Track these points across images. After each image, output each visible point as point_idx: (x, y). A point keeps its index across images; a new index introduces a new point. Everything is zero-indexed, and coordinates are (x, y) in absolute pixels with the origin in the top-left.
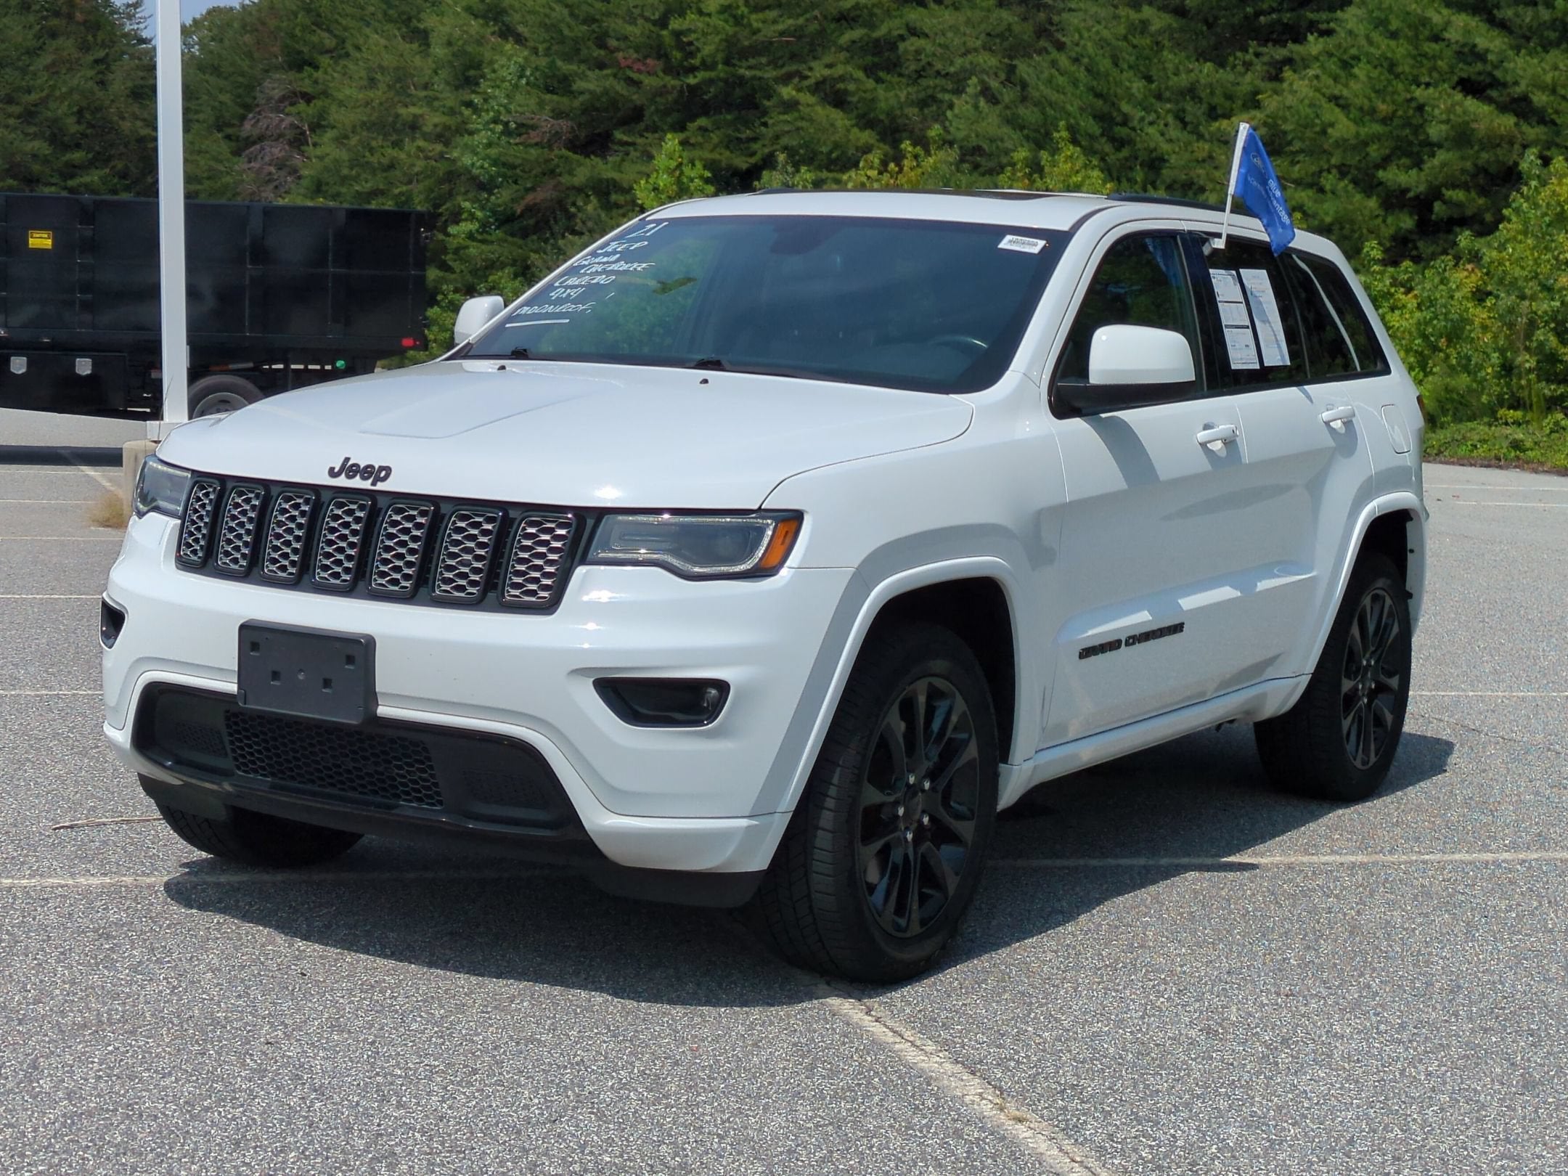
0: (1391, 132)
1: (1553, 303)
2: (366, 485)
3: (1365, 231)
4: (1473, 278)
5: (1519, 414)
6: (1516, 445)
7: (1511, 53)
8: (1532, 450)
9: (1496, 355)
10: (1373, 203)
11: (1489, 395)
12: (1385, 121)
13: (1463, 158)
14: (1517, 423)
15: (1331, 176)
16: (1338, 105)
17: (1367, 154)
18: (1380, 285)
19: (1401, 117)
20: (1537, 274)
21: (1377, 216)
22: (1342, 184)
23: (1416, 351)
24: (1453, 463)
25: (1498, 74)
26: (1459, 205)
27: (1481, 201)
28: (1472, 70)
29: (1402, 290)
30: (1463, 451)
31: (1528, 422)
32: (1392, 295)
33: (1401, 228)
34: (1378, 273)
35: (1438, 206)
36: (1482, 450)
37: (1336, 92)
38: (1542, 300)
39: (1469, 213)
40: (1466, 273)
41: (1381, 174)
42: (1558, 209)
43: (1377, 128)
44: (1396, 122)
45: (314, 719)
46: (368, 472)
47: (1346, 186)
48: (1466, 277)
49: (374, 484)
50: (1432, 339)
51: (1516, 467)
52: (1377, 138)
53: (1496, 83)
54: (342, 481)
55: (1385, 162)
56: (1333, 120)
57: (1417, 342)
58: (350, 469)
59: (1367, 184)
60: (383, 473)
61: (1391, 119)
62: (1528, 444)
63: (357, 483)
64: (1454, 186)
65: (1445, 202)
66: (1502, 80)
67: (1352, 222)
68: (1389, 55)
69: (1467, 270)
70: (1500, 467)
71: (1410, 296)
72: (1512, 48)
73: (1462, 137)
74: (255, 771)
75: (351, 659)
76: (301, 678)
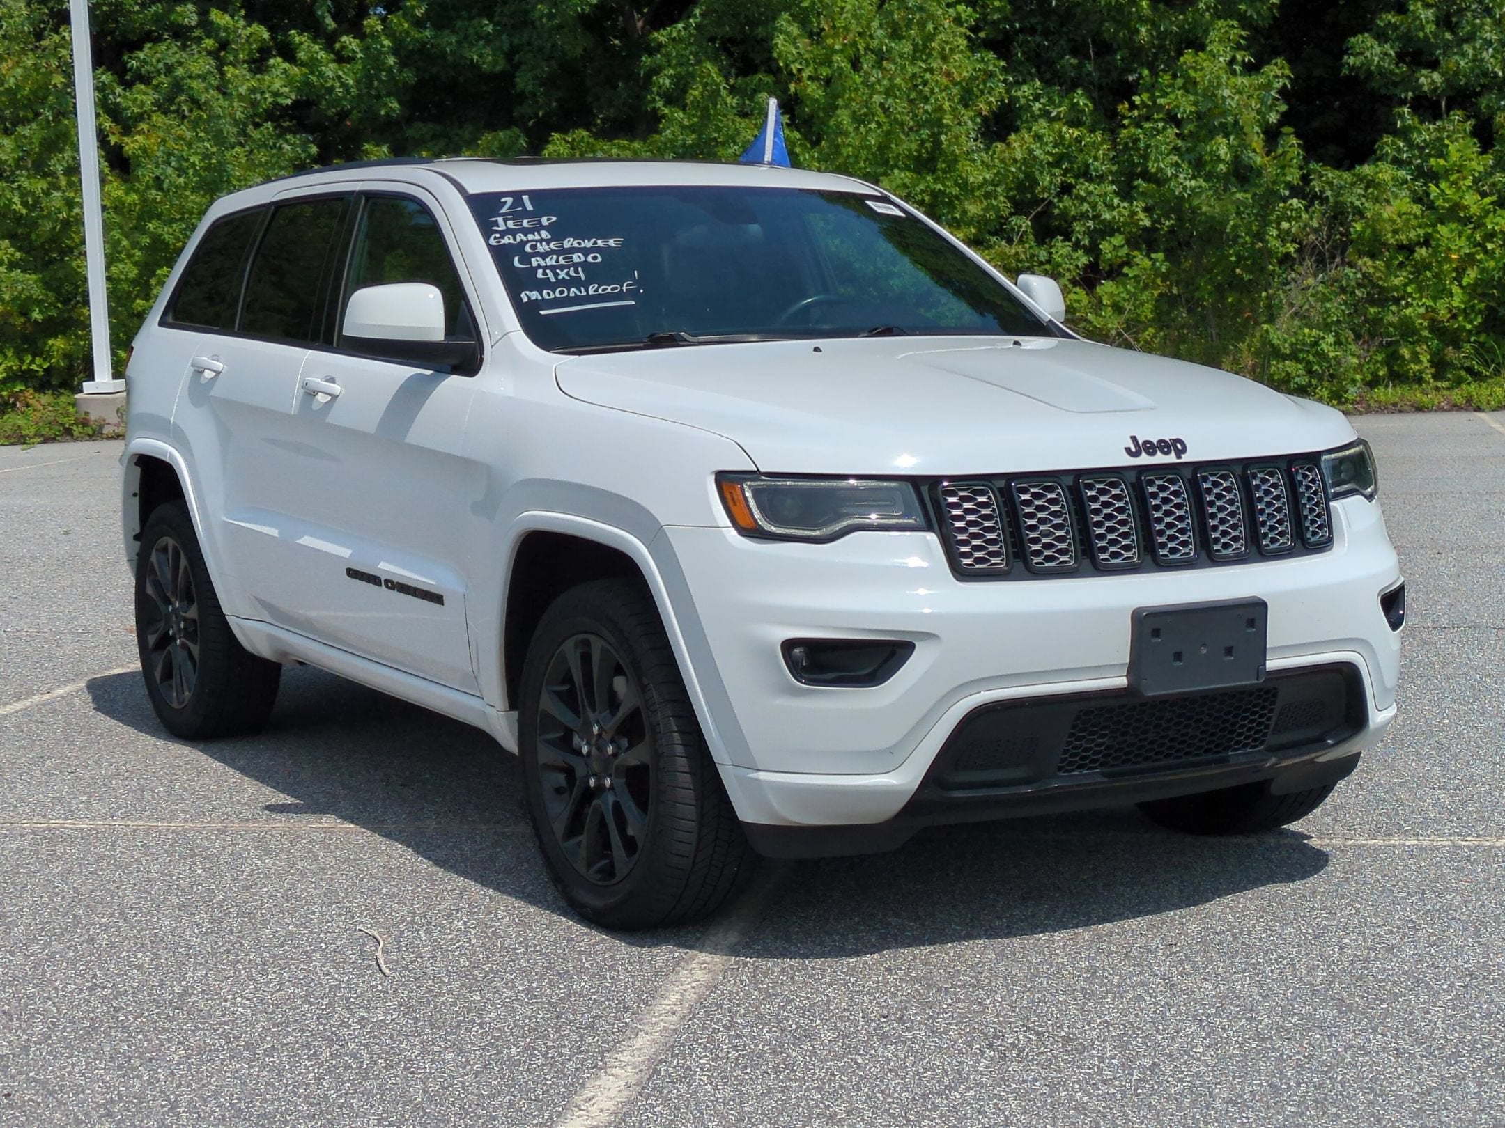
45: (1218, 689)
46: (1164, 446)
49: (1179, 457)
58: (1141, 447)
60: (1176, 446)
74: (1081, 767)
75: (1251, 623)
76: (1205, 652)
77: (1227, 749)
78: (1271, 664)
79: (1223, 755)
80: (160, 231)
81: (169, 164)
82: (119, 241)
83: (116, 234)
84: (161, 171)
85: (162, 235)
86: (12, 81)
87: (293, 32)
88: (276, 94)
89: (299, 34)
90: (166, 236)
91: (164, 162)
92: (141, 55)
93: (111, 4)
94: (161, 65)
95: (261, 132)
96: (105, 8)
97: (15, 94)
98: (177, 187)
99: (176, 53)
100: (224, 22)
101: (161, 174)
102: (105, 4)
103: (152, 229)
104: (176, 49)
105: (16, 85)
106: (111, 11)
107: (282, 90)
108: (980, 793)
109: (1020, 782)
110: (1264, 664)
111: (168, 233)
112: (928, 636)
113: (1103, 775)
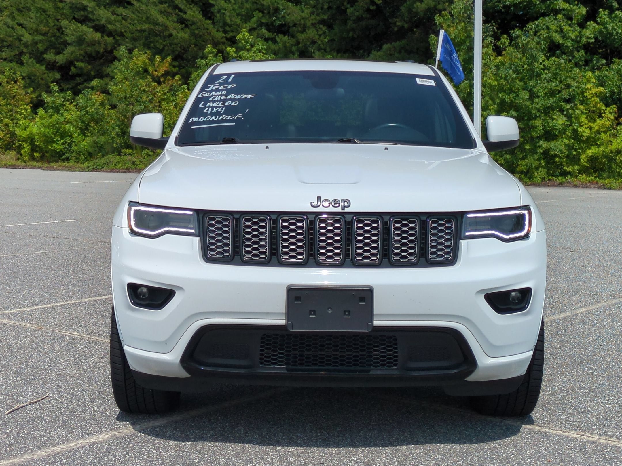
0: (48, 39)
1: (141, 107)
3: (40, 79)
4: (100, 98)
5: (130, 151)
6: (134, 163)
7: (97, 8)
8: (140, 165)
9: (117, 128)
10: (43, 68)
11: (117, 144)
12: (45, 34)
13: (79, 50)
14: (130, 154)
15: (26, 57)
16: (22, 27)
17: (38, 48)
18: (59, 101)
19: (51, 33)
20: (132, 96)
21: (45, 73)
22: (31, 60)
23: (80, 128)
24: (110, 172)
25: (90, 16)
26: (81, 68)
27: (90, 67)
28: (80, 14)
29: (68, 103)
30: (111, 166)
31: (134, 154)
32: (64, 105)
33: (55, 78)
34: (57, 96)
35: (73, 69)
36: (118, 166)
37: (21, 22)
38: (137, 105)
39: (85, 71)
40: (97, 96)
41: (45, 56)
42: (138, 70)
43: (41, 37)
44: (49, 35)
47: (32, 61)
48: (98, 97)
49: (343, 209)
50: (86, 122)
51: (136, 172)
52: (41, 41)
53: (90, 20)
55: (45, 51)
56: (22, 33)
57: (80, 124)
59: (40, 60)
61: (48, 33)
62: (138, 162)
64: (77, 61)
65: (75, 67)
66: (92, 19)
67: (35, 75)
68: (43, 7)
69: (97, 94)
70: (130, 172)
71: (72, 105)
72: (97, 6)
73: (80, 41)
74: (275, 364)
75: (362, 299)
76: (330, 312)
77: (371, 365)
78: (377, 323)
79: (367, 368)
80: (504, 97)
81: (511, 68)
82: (488, 102)
83: (487, 98)
84: (507, 71)
85: (504, 99)
86: (453, 35)
87: (601, 10)
88: (588, 38)
89: (604, 11)
90: (506, 100)
91: (508, 68)
92: (537, 22)
93: (526, 2)
94: (544, 27)
95: (579, 55)
96: (524, 3)
97: (455, 40)
98: (512, 79)
99: (553, 21)
100: (566, 7)
101: (507, 73)
102: (525, 2)
103: (501, 97)
104: (552, 19)
105: (455, 37)
106: (527, 4)
107: (590, 36)
108: (219, 370)
109: (240, 367)
110: (372, 322)
111: (507, 98)
112: (180, 288)
113: (287, 370)
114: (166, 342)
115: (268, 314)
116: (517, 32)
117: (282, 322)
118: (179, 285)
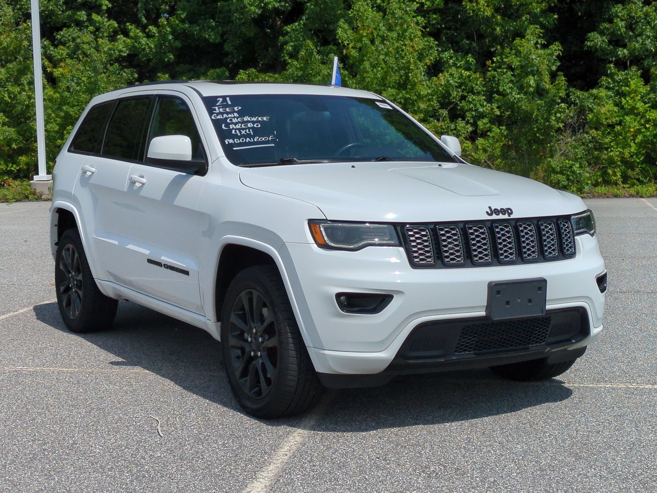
2: (506, 217)
45: (525, 317)
46: (503, 211)
49: (509, 216)
54: (494, 217)
58: (493, 211)
60: (508, 211)
63: (501, 217)
74: (465, 350)
75: (540, 289)
76: (519, 301)
77: (529, 343)
78: (548, 307)
79: (527, 346)
80: (68, 110)
81: (73, 81)
82: (51, 114)
83: (49, 111)
85: (69, 112)
86: (5, 43)
87: (128, 24)
88: (120, 51)
89: (131, 25)
91: (71, 80)
92: (62, 33)
93: (49, 11)
94: (70, 38)
95: (113, 67)
96: (46, 12)
97: (7, 49)
98: (76, 91)
100: (98, 19)
101: (70, 85)
103: (65, 109)
104: (77, 31)
105: (7, 45)
106: (49, 14)
107: (123, 49)
108: (421, 361)
109: (438, 357)
110: (545, 307)
111: (72, 111)
112: (399, 292)
113: (474, 354)
114: (382, 342)
115: (473, 308)
116: (45, 42)
117: (483, 313)
118: (400, 290)
